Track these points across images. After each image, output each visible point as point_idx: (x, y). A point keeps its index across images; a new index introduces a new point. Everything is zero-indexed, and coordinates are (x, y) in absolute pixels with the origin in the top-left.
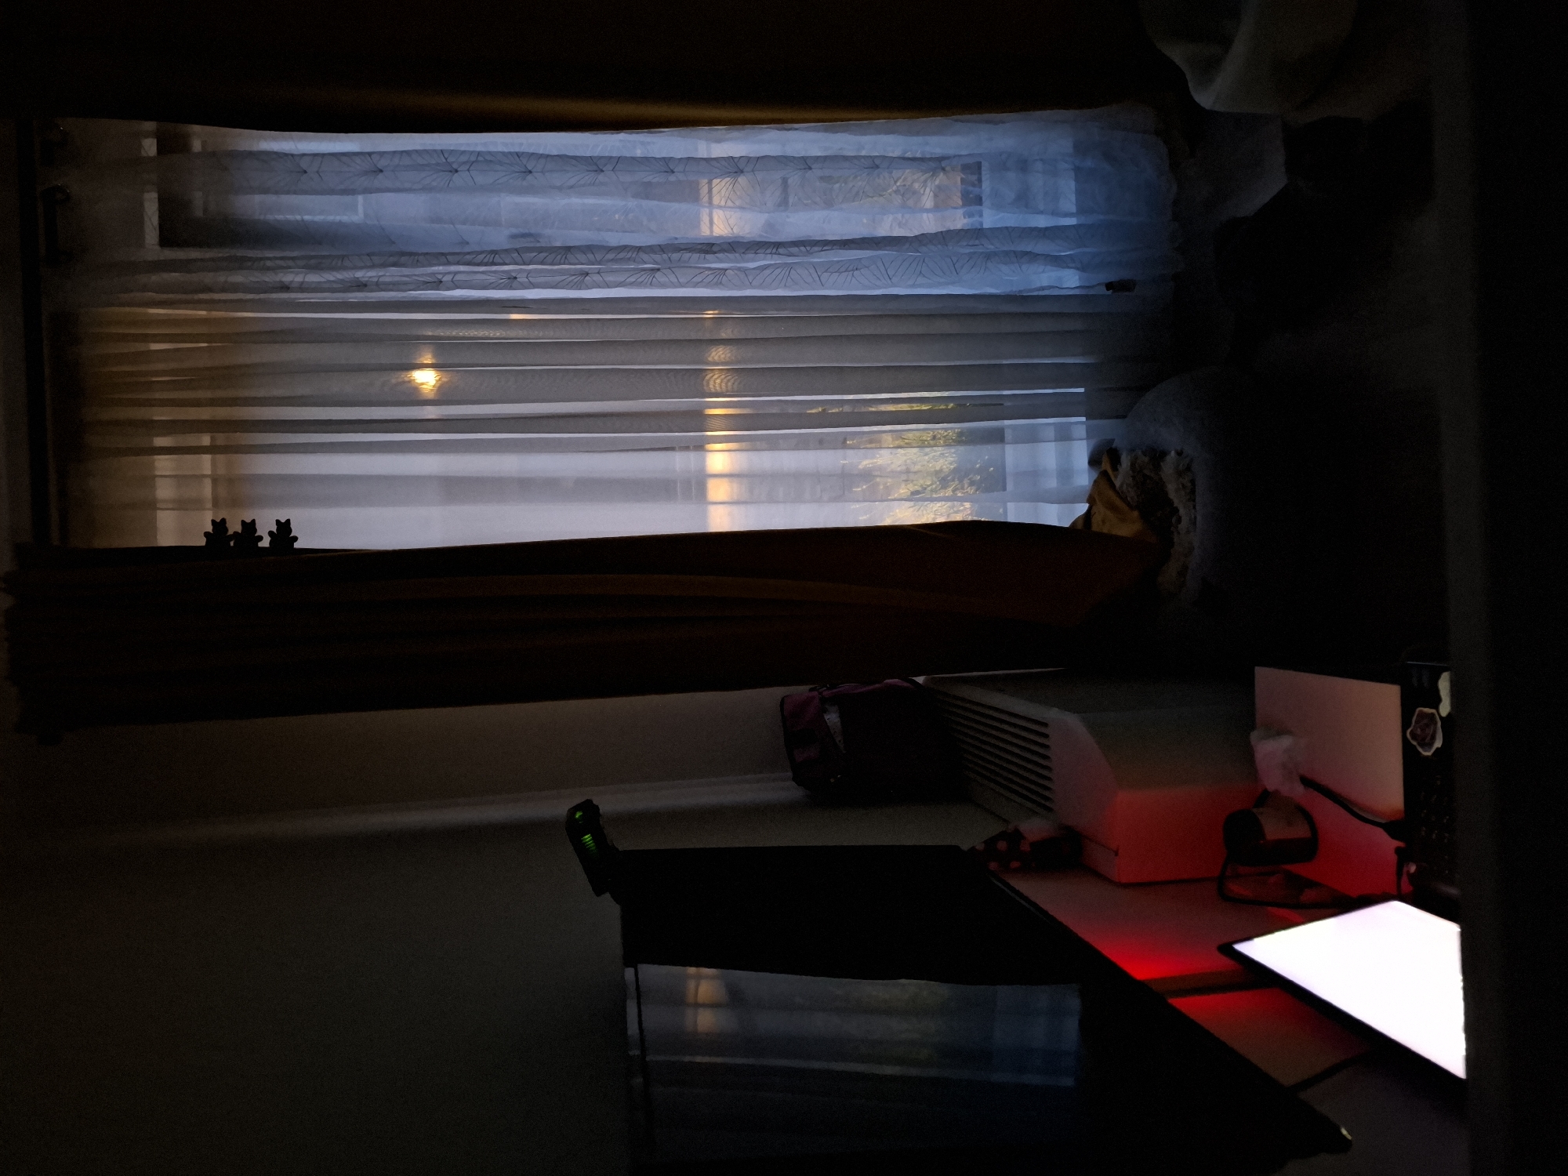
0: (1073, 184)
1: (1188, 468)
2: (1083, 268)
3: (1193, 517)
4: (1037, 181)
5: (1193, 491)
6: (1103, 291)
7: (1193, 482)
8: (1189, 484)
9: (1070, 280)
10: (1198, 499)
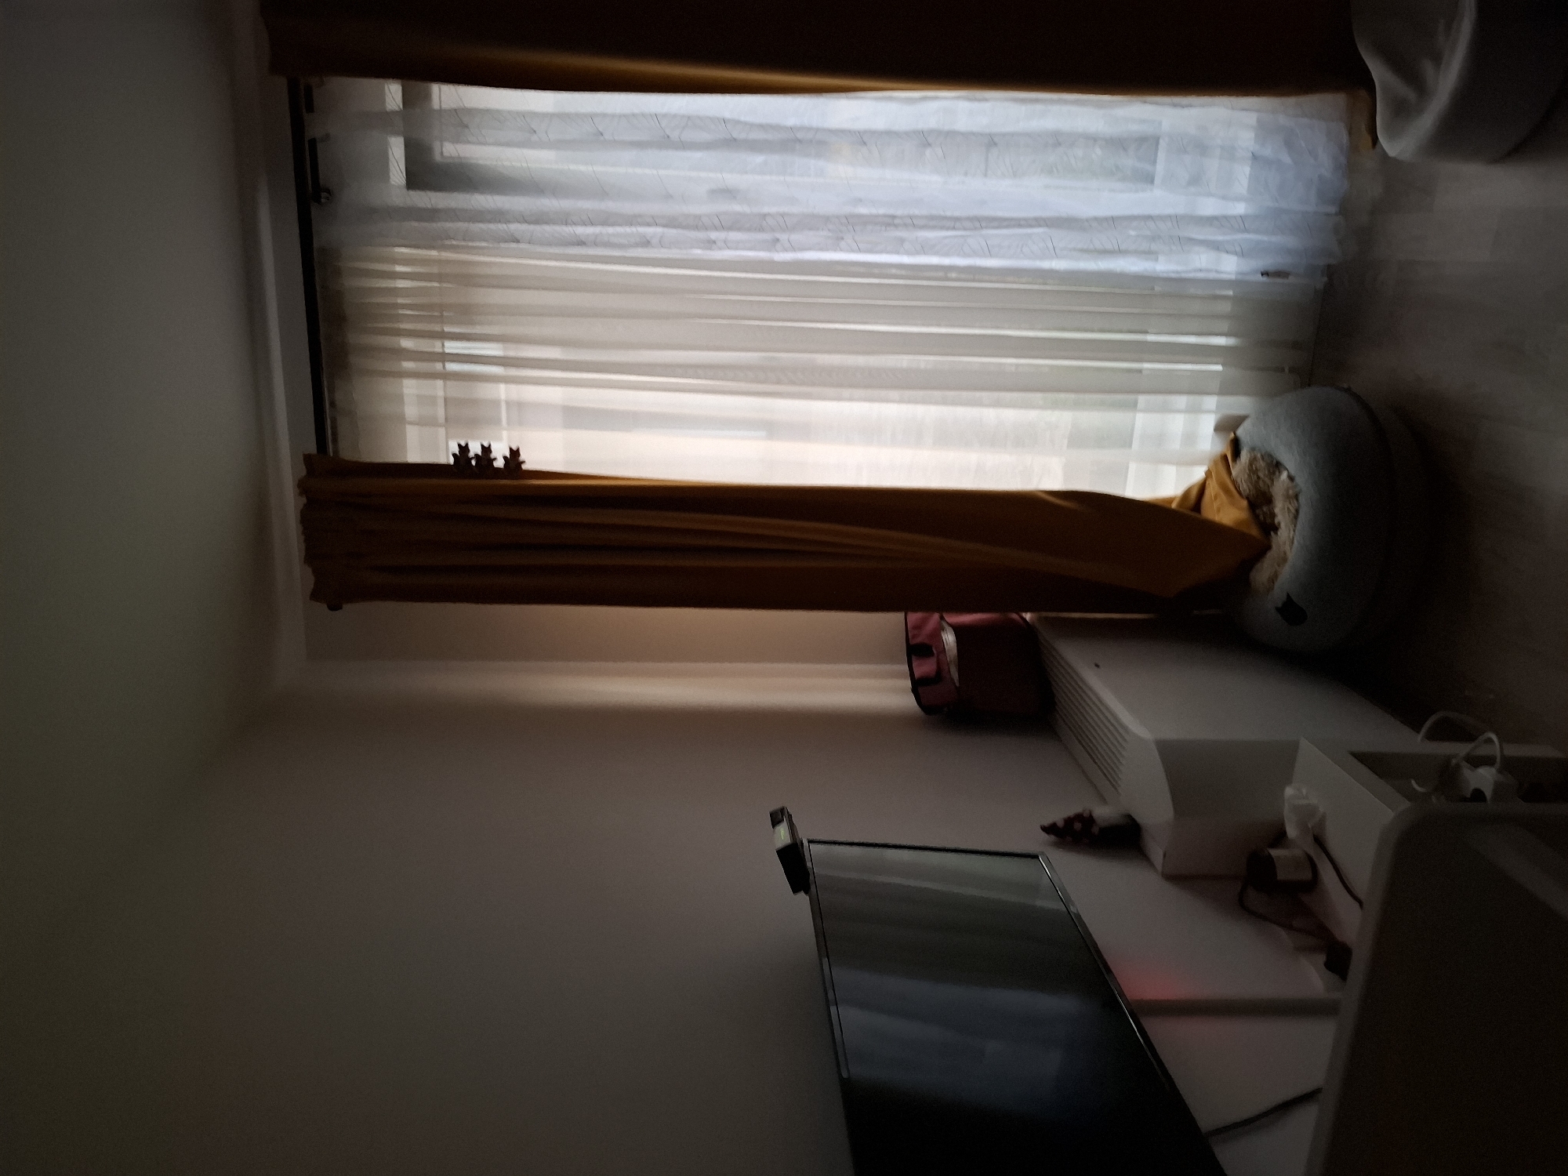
0: (1247, 170)
1: (1296, 497)
2: (1242, 254)
3: (1291, 536)
4: (1213, 166)
5: (1296, 517)
6: (1259, 278)
7: (1297, 511)
8: (1293, 511)
9: (1230, 266)
10: (1299, 526)
